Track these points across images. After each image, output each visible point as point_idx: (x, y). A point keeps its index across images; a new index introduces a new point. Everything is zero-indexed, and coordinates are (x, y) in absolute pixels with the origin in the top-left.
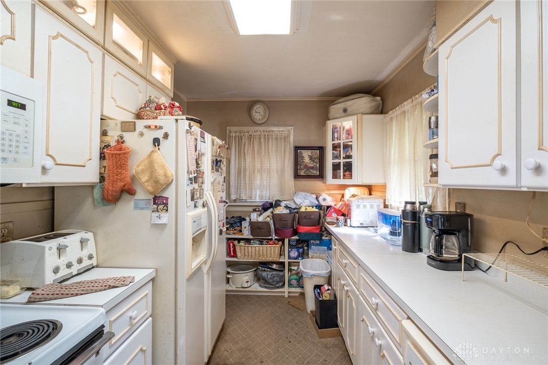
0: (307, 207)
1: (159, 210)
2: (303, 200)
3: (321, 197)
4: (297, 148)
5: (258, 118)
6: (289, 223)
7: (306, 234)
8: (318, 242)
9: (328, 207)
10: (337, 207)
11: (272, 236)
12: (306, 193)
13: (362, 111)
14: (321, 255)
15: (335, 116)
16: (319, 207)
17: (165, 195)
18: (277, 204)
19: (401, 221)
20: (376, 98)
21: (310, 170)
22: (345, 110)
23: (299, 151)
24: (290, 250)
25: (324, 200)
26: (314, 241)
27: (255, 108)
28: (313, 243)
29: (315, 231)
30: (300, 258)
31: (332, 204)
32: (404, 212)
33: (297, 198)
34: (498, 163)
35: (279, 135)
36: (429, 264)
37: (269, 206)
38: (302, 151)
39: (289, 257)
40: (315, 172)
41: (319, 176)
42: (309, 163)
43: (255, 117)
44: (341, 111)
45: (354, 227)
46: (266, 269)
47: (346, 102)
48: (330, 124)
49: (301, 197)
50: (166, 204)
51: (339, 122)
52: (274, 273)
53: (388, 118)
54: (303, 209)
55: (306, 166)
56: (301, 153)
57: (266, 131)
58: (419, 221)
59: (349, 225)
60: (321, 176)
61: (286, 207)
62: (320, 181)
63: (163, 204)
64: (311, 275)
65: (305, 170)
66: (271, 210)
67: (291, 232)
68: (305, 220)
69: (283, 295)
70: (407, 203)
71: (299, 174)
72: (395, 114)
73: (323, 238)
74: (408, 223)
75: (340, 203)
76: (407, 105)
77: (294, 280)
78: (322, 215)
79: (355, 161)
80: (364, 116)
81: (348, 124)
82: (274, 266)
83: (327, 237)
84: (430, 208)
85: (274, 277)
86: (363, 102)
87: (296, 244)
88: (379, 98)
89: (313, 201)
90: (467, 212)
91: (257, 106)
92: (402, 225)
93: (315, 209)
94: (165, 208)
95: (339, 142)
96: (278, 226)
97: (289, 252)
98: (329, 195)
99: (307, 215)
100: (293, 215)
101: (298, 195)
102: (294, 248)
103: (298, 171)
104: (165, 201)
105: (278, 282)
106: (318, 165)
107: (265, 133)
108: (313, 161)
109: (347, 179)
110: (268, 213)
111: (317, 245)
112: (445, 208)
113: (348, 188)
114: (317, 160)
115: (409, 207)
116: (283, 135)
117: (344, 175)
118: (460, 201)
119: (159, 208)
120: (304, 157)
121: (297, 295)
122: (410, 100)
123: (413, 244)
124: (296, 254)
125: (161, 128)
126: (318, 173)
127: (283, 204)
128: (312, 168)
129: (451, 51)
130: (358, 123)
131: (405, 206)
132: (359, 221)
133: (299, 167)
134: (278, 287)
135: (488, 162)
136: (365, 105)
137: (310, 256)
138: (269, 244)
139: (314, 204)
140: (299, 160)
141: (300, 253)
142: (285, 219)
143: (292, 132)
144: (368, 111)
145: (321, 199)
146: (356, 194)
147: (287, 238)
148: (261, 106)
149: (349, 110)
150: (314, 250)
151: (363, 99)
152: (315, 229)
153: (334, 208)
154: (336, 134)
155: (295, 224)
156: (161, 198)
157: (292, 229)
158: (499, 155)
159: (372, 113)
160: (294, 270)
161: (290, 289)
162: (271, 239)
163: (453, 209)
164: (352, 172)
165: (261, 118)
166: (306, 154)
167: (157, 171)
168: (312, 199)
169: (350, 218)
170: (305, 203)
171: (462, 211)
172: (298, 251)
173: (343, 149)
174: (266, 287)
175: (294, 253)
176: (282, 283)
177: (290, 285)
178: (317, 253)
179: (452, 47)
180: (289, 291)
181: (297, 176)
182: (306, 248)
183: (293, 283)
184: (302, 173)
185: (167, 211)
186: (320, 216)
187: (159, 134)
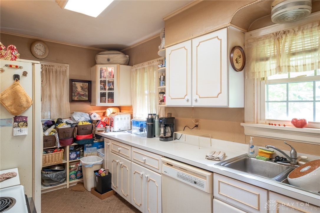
0: (83, 122)
1: (19, 126)
2: (80, 117)
3: (92, 115)
4: (72, 81)
5: (38, 54)
6: (71, 135)
7: (84, 140)
8: (90, 145)
9: (97, 121)
10: (103, 120)
11: (57, 146)
12: (82, 113)
13: (119, 62)
14: (92, 153)
15: (102, 62)
16: (91, 121)
17: (25, 115)
18: (59, 121)
19: (146, 123)
20: (127, 55)
21: (82, 97)
22: (108, 60)
23: (73, 83)
24: (70, 153)
25: (95, 116)
26: (87, 145)
27: (36, 46)
28: (87, 146)
29: (89, 138)
30: (78, 158)
31: (99, 119)
32: (148, 119)
33: (76, 116)
34: (186, 98)
35: (58, 69)
36: (160, 140)
37: (52, 123)
38: (76, 83)
39: (70, 159)
40: (85, 98)
41: (88, 100)
42: (80, 92)
43: (36, 53)
44: (106, 60)
45: (116, 132)
46: (49, 172)
47: (109, 55)
48: (99, 67)
49: (79, 115)
50: (26, 122)
51: (105, 67)
52: (58, 173)
53: (134, 69)
54: (80, 124)
55: (79, 93)
56: (75, 84)
57: (47, 66)
58: (154, 123)
59: (112, 131)
60: (90, 100)
61: (67, 123)
62: (88, 104)
63: (23, 121)
64: (92, 165)
65: (78, 96)
66: (54, 126)
67: (72, 140)
68: (82, 131)
69: (65, 187)
70: (149, 114)
71: (73, 99)
72: (139, 68)
73: (94, 142)
74: (149, 124)
75: (105, 118)
76: (146, 65)
77: (73, 175)
78: (94, 126)
79: (116, 92)
80: (121, 66)
81: (111, 69)
82: (56, 168)
83: (96, 141)
84: (158, 116)
85: (58, 176)
86: (119, 57)
87: (74, 149)
88: (128, 56)
89: (87, 118)
90: (172, 116)
91: (38, 44)
92: (147, 126)
93: (89, 123)
94: (25, 124)
95: (105, 79)
96: (62, 137)
97: (70, 155)
98: (97, 113)
99: (84, 127)
100: (73, 128)
101: (76, 114)
102: (73, 152)
103: (73, 97)
104: (24, 119)
105: (61, 179)
106: (87, 93)
107: (46, 67)
108: (84, 90)
109: (110, 102)
110: (52, 128)
111: (90, 147)
112: (163, 116)
113: (108, 108)
114: (86, 90)
115: (150, 116)
116: (62, 70)
117: (108, 100)
118: (169, 112)
119: (19, 124)
120: (77, 87)
121: (75, 184)
122: (147, 63)
123: (151, 134)
124: (75, 155)
125: (21, 68)
126: (87, 99)
127: (64, 121)
128: (83, 95)
129: (171, 52)
130: (118, 70)
131: (148, 116)
132: (118, 128)
133: (73, 94)
134: (61, 183)
135: (183, 97)
136: (121, 59)
137: (85, 155)
138: (55, 152)
139: (88, 120)
140: (73, 89)
141: (78, 155)
142: (68, 132)
143: (68, 68)
144: (122, 63)
145: (92, 116)
146: (115, 112)
147: (68, 145)
148: (42, 45)
149: (111, 60)
150: (88, 151)
151: (120, 55)
152: (89, 136)
153: (101, 121)
154: (102, 74)
155: (75, 134)
156: (21, 118)
157: (72, 138)
158: (187, 95)
159: (124, 64)
160: (73, 167)
161: (70, 181)
162: (57, 148)
163: (167, 116)
164: (113, 98)
165: (41, 55)
166: (79, 85)
167: (22, 98)
168: (86, 117)
169: (113, 127)
170: (81, 119)
171: (170, 116)
172: (76, 153)
173: (108, 83)
174: (51, 185)
175: (73, 155)
176: (65, 179)
177: (71, 179)
178: (90, 152)
179: (172, 51)
180: (70, 183)
181: (72, 101)
182: (81, 150)
183: (72, 177)
184: (76, 99)
185: (27, 126)
186: (92, 127)
187: (19, 72)
